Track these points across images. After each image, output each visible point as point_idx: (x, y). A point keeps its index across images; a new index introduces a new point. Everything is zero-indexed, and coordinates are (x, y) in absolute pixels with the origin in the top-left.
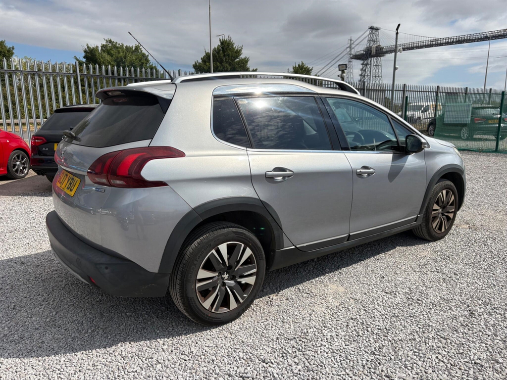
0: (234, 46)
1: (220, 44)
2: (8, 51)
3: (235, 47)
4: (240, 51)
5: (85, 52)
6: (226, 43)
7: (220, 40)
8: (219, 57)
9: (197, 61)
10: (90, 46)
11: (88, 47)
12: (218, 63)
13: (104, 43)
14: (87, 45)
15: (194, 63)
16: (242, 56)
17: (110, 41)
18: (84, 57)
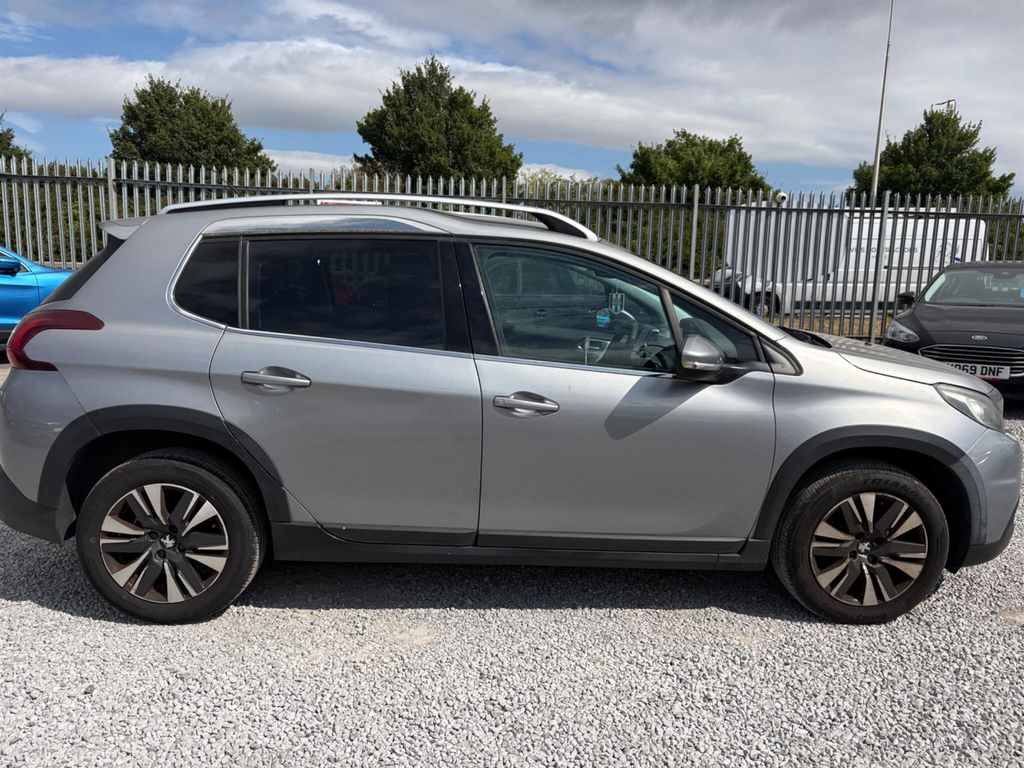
0: (961, 125)
1: (923, 122)
2: (513, 161)
3: (964, 127)
4: (974, 134)
5: (635, 155)
6: (938, 119)
7: (925, 113)
8: (916, 151)
9: (865, 163)
10: (643, 145)
11: (641, 148)
12: (910, 166)
13: (673, 137)
14: (640, 143)
15: (857, 168)
16: (979, 147)
17: (684, 134)
18: (632, 166)
